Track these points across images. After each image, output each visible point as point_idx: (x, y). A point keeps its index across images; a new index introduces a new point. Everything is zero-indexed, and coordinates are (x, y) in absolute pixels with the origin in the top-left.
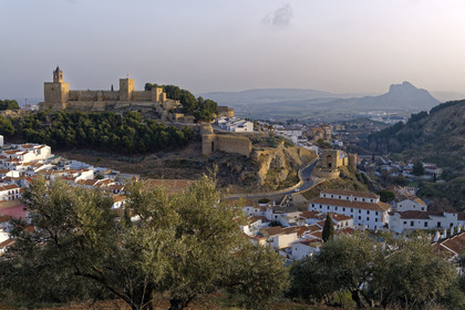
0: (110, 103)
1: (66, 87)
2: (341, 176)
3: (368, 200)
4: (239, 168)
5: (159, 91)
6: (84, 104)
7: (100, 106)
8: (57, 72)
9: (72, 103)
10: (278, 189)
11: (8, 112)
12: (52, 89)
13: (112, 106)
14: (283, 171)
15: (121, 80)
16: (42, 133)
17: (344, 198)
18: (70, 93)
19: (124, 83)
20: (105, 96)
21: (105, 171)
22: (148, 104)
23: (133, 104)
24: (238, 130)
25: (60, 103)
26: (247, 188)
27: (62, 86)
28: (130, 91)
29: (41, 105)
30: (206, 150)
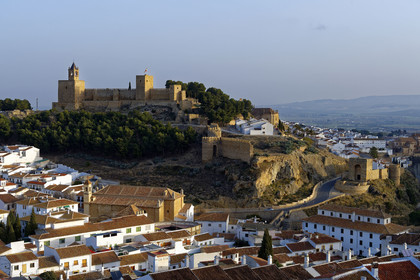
0: (125, 102)
1: (81, 85)
2: (370, 190)
3: (374, 221)
4: (235, 177)
5: (177, 89)
6: (99, 103)
7: (114, 106)
8: (72, 69)
9: (87, 103)
10: (280, 203)
11: (16, 112)
12: (66, 87)
13: (127, 106)
14: (293, 183)
15: (138, 77)
16: (36, 134)
17: (345, 216)
18: (86, 92)
19: (141, 80)
20: (120, 94)
21: (86, 176)
22: (164, 103)
23: (149, 104)
24: (254, 133)
25: (73, 102)
26: (240, 200)
27: (77, 84)
28: (147, 89)
29: (54, 104)
30: (207, 155)
